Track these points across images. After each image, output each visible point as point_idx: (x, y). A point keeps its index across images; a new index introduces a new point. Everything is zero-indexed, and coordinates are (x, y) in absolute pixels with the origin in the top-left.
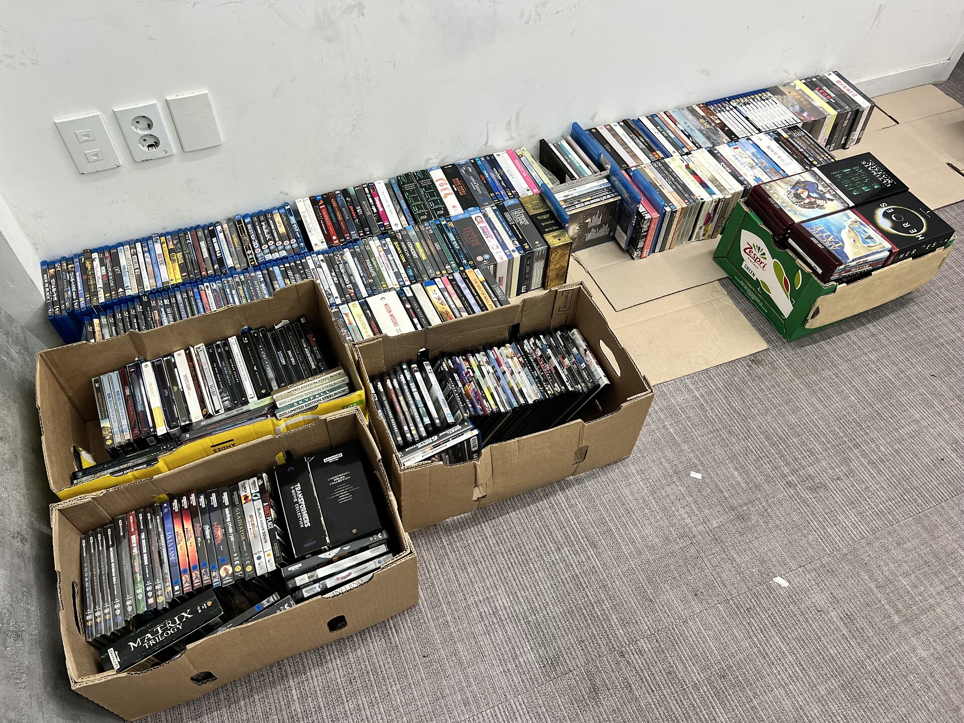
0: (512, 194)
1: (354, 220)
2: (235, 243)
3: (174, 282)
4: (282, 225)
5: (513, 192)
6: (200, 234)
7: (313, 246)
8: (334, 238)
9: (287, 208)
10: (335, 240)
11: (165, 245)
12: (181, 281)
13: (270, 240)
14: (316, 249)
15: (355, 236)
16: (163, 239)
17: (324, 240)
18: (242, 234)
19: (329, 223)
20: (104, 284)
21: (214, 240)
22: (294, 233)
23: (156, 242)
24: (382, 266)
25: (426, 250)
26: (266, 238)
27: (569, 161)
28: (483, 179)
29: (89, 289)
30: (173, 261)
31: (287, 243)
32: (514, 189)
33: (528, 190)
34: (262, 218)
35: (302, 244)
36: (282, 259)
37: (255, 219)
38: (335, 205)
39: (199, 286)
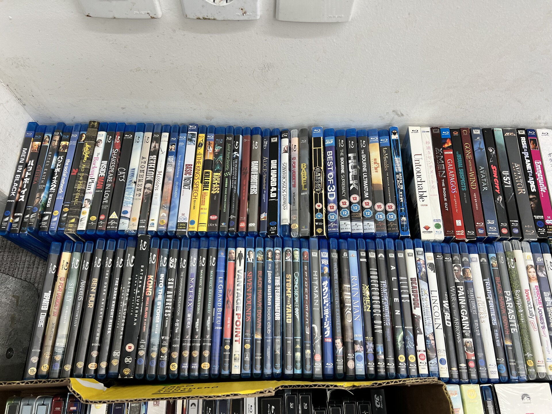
1: (495, 196)
2: (303, 179)
3: (194, 228)
4: (380, 169)
6: (256, 145)
7: (422, 229)
8: (459, 223)
9: (394, 137)
10: (459, 228)
11: (201, 150)
12: (204, 229)
13: (354, 191)
14: (425, 236)
15: (493, 232)
16: (202, 136)
17: (441, 223)
18: (315, 166)
19: (454, 190)
20: (96, 195)
21: (274, 163)
22: (396, 191)
23: (191, 140)
24: (531, 314)
26: (350, 185)
29: (73, 198)
30: (205, 185)
31: (380, 206)
34: (352, 145)
35: (404, 218)
36: (366, 236)
37: (342, 143)
38: (469, 156)
39: (229, 249)
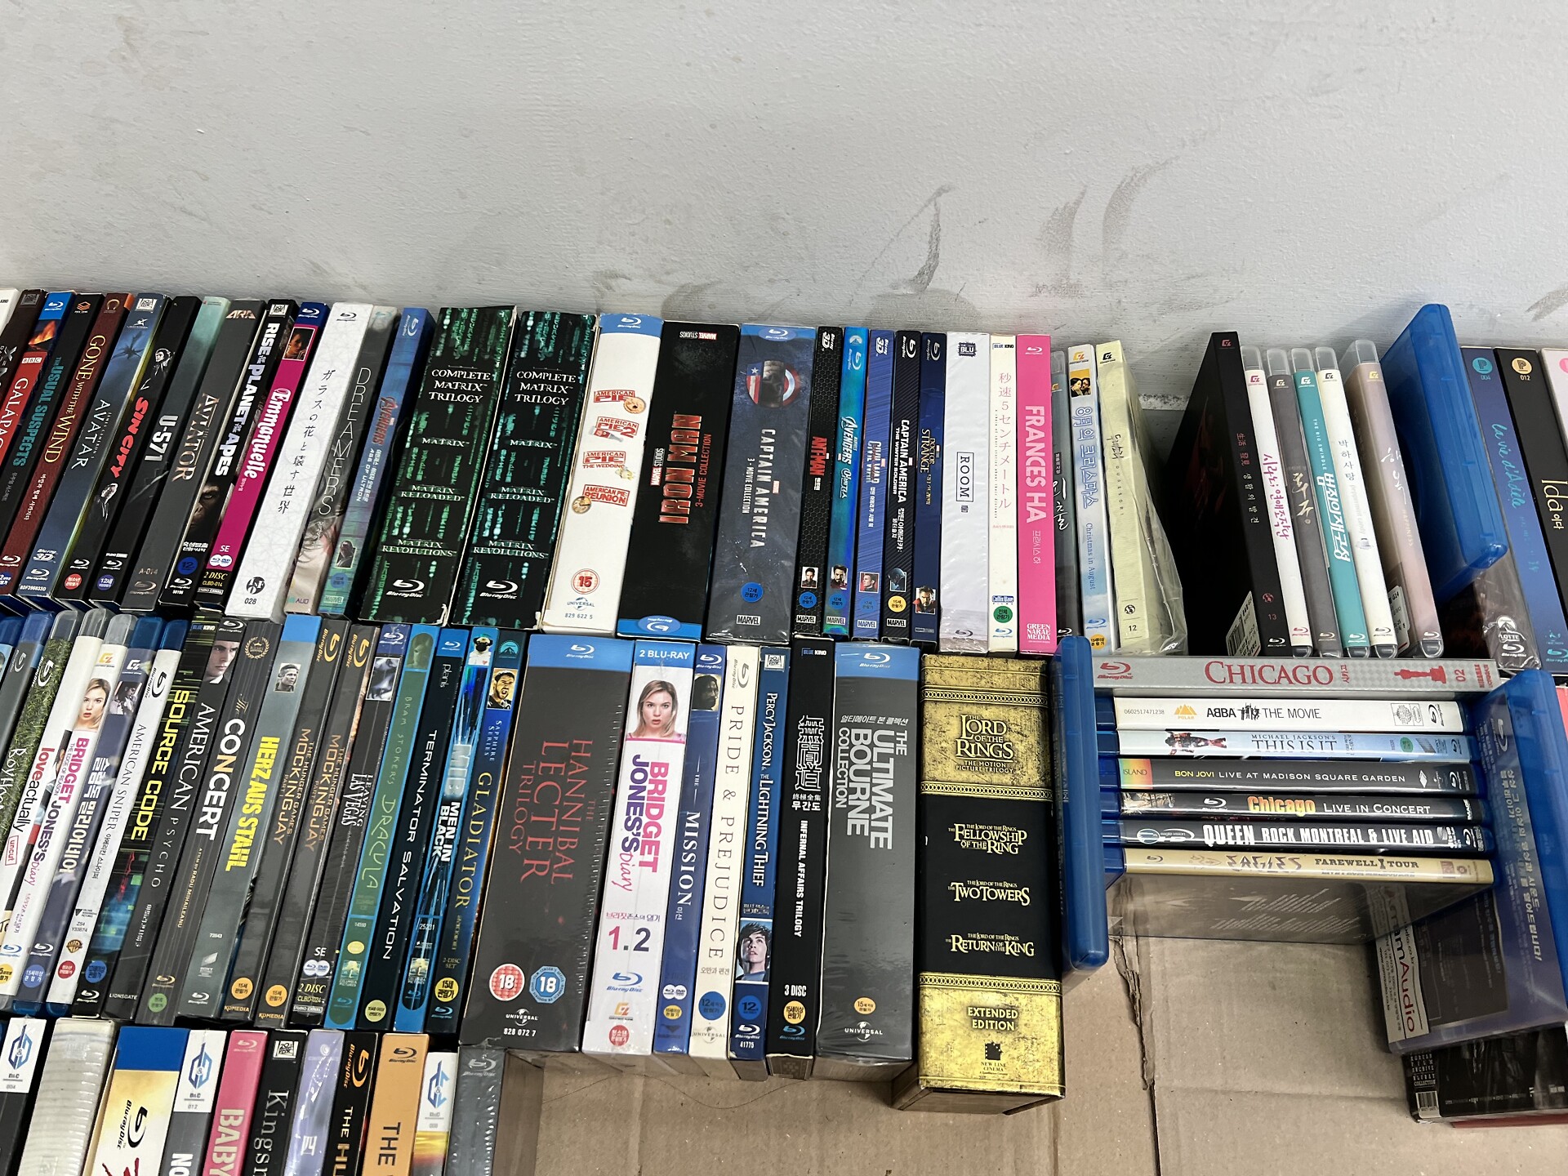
0: (909, 613)
1: (101, 483)
5: (920, 595)
25: (289, 803)
27: (1305, 508)
28: (818, 467)
32: (934, 583)
33: (1002, 615)
38: (85, 369)
